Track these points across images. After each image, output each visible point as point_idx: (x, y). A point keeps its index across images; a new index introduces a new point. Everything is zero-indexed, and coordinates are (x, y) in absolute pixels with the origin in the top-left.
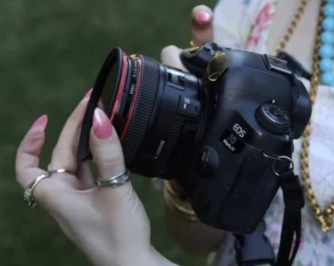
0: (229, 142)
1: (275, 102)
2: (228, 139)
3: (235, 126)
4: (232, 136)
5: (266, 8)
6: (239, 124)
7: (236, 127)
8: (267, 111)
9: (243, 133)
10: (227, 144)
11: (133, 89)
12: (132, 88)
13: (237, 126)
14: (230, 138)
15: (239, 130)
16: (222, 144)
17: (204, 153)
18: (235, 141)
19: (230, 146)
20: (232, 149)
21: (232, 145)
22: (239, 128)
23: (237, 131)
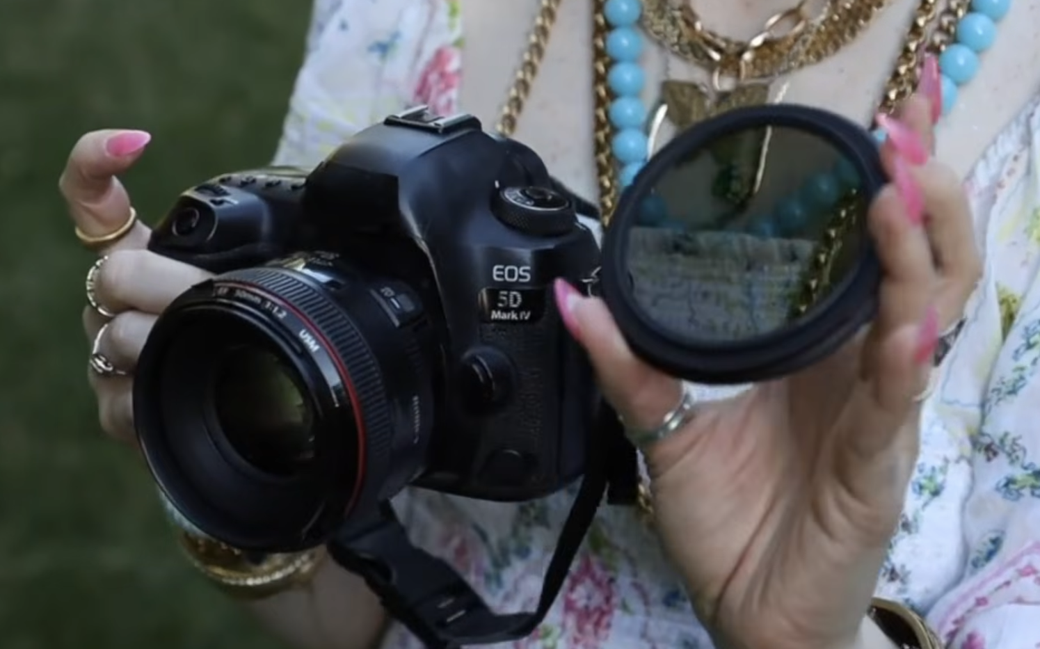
0: (507, 309)
1: (500, 183)
2: (500, 305)
3: (495, 272)
4: (504, 295)
5: (440, 58)
6: (500, 264)
7: (501, 273)
8: (528, 203)
9: (524, 271)
10: (505, 316)
11: (310, 341)
12: (306, 338)
13: (498, 270)
14: (502, 302)
15: (511, 273)
16: (493, 325)
17: (476, 368)
18: (520, 300)
19: (514, 316)
20: (524, 317)
21: (517, 311)
22: (507, 268)
23: (508, 279)
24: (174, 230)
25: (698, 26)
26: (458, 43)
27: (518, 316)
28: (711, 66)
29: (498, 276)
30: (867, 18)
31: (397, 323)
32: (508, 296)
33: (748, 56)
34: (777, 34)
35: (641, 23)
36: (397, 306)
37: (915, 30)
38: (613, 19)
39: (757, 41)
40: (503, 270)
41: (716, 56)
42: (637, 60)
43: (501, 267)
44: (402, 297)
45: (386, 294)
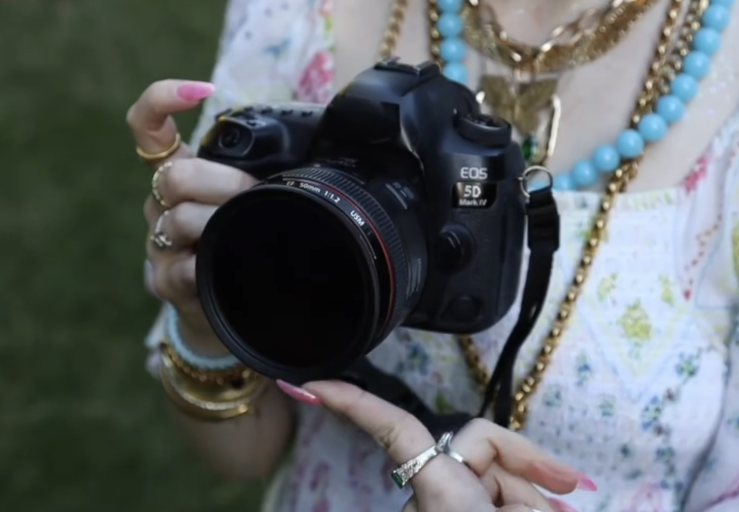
0: (470, 198)
1: (457, 111)
3: (463, 173)
4: (469, 189)
6: (465, 166)
7: (466, 173)
9: (484, 171)
10: (469, 203)
11: (357, 217)
13: (465, 170)
14: (468, 193)
15: (474, 173)
16: (460, 210)
17: (450, 240)
18: (480, 192)
19: (475, 203)
20: (482, 203)
21: (478, 199)
22: (471, 169)
23: (471, 177)
24: (220, 145)
25: (504, 35)
26: (332, 49)
27: (478, 202)
28: (513, 65)
29: (465, 175)
30: (626, 28)
31: (405, 206)
32: (471, 189)
33: (541, 57)
34: (562, 42)
35: (462, 36)
36: (405, 195)
37: (663, 38)
38: (445, 32)
39: (547, 47)
40: (468, 171)
41: (517, 57)
42: (461, 61)
43: (466, 168)
44: (406, 189)
45: (397, 187)
